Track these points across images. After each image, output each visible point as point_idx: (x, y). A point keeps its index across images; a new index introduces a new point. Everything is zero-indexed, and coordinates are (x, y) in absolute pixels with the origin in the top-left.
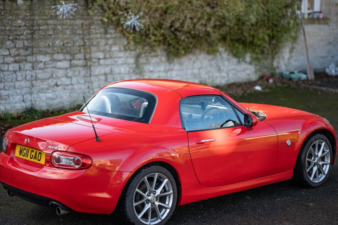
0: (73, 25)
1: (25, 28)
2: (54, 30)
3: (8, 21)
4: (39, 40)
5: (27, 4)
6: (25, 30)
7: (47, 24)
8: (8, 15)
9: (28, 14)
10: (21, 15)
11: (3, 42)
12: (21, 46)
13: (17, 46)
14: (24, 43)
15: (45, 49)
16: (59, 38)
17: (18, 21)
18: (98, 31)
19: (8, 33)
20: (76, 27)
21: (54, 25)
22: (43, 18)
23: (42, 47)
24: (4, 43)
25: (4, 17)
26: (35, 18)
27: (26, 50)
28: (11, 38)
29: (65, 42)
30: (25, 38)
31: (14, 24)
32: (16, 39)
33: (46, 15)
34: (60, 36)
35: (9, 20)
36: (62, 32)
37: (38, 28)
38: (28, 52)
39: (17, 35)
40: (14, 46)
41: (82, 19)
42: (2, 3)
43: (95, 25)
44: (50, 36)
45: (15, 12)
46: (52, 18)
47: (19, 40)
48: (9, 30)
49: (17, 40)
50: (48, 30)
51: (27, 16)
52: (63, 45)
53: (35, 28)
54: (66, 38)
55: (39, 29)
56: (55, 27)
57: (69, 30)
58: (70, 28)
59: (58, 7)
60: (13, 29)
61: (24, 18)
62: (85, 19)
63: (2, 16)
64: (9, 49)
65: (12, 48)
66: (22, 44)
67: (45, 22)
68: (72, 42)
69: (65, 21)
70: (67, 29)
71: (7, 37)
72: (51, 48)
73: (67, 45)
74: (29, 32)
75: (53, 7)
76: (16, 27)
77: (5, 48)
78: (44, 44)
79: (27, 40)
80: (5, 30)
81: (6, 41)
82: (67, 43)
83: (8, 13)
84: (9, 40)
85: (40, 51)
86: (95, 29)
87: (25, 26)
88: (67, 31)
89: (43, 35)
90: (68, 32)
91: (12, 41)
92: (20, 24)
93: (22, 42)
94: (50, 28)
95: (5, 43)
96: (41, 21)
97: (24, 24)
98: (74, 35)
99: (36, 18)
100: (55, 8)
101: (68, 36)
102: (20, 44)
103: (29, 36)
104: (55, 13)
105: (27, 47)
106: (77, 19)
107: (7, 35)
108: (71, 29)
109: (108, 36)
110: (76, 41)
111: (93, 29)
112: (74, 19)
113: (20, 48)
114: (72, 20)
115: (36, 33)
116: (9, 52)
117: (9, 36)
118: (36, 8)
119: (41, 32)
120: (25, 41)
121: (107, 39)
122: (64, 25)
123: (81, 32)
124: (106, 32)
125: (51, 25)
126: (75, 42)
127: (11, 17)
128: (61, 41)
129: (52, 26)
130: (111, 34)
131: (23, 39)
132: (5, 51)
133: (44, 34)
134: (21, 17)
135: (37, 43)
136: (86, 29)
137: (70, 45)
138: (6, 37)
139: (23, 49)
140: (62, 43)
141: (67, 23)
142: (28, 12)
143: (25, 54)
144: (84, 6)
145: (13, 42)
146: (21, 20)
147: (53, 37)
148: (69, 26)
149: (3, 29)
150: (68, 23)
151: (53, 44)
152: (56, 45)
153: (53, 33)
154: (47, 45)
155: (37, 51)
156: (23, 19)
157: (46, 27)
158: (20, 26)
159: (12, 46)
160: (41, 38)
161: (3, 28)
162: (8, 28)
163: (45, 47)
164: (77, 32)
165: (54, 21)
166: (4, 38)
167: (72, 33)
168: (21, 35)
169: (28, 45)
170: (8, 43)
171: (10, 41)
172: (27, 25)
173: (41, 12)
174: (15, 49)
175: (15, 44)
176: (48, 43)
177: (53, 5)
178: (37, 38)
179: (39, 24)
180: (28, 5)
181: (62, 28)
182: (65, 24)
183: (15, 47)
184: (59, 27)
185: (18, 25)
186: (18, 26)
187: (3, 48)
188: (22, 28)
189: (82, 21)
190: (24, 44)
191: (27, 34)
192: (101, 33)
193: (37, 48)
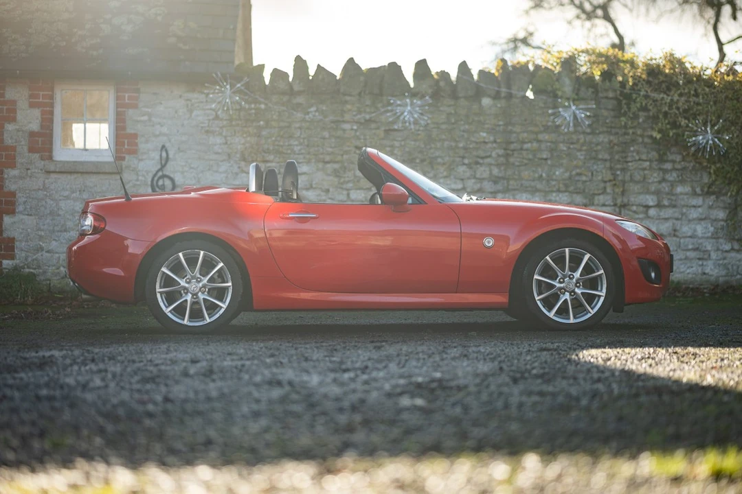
0: (591, 143)
1: (494, 145)
2: (551, 150)
3: (462, 133)
4: (522, 168)
5: (499, 105)
6: (495, 148)
7: (539, 141)
8: (462, 122)
9: (501, 123)
10: (487, 124)
11: (452, 167)
12: (486, 175)
13: (478, 176)
14: (491, 171)
15: (533, 184)
16: (562, 165)
17: (481, 134)
18: (644, 157)
19: (462, 152)
20: (599, 147)
21: (551, 142)
22: (530, 129)
23: (527, 180)
24: (453, 169)
25: (455, 126)
26: (514, 129)
27: (495, 182)
28: (466, 161)
29: (574, 173)
30: (493, 162)
31: (473, 139)
32: (477, 163)
33: (536, 125)
34: (565, 161)
35: (464, 131)
36: (568, 155)
37: (519, 147)
38: (499, 187)
39: (478, 157)
40: (471, 175)
41: (610, 133)
42: (452, 103)
43: (638, 144)
44: (543, 161)
45: (476, 119)
46: (546, 129)
47: (481, 164)
48: (465, 148)
49: (478, 166)
50: (539, 150)
51: (499, 126)
52: (570, 178)
53: (512, 146)
54: (576, 167)
55: (522, 149)
56: (553, 146)
57: (583, 153)
58: (585, 148)
59: (560, 112)
60: (471, 146)
61: (494, 129)
62: (617, 134)
63: (453, 124)
64: (462, 180)
65: (469, 178)
66: (488, 172)
67: (533, 136)
68: (590, 174)
69: (575, 137)
70: (580, 150)
71: (461, 159)
72: (544, 182)
73: (577, 178)
74: (501, 152)
75: (550, 111)
76: (477, 143)
77: (455, 178)
78: (531, 174)
79: (498, 165)
80: (457, 147)
81: (457, 166)
82: (579, 174)
83: (462, 120)
84: (464, 164)
85: (522, 185)
86: (638, 153)
87: (495, 142)
88: (578, 154)
89: (530, 160)
90: (581, 155)
91: (469, 166)
92: (484, 138)
93: (487, 169)
94: (543, 146)
95: (455, 169)
96: (525, 135)
97: (492, 139)
98: (593, 161)
99: (517, 129)
100: (553, 114)
101: (581, 163)
102: (482, 172)
103: (502, 160)
104: (554, 122)
105: (498, 177)
106: (600, 133)
107: (460, 157)
108: (585, 150)
109: (668, 166)
110: (597, 172)
111: (633, 152)
112: (593, 133)
113: (484, 179)
114: (589, 134)
115: (516, 155)
116: (464, 184)
117: (463, 157)
118: (516, 112)
119: (524, 153)
120: (492, 167)
121: (665, 171)
122: (572, 143)
123: (607, 156)
124: (662, 159)
125: (547, 142)
126: (594, 173)
127: (467, 127)
128: (567, 171)
129: (549, 144)
130: (673, 162)
131: (490, 164)
132: (455, 183)
133: (531, 157)
134: (486, 126)
135: (516, 173)
136: (618, 152)
137: (584, 178)
138: (458, 159)
139: (489, 182)
140: (567, 175)
141: (578, 140)
142: (500, 118)
143: (492, 190)
144: (613, 110)
145: (471, 168)
146: (487, 133)
147: (549, 162)
148: (583, 145)
149: (451, 146)
150: (582, 141)
151: (548, 176)
152: (554, 177)
153: (549, 156)
154: (536, 175)
155: (517, 185)
156: (490, 131)
157: (535, 145)
158: (485, 142)
159: (468, 174)
160: (526, 164)
161: (453, 144)
162: (461, 145)
163: (533, 180)
164: (600, 157)
165: (553, 135)
166: (453, 161)
167: (588, 157)
168: (487, 157)
169: (500, 175)
170: (461, 169)
171: (465, 166)
172: (498, 141)
173: (526, 120)
174: (473, 181)
175: (475, 172)
176: (540, 173)
177: (549, 108)
178: (517, 164)
179: (521, 139)
180: (501, 108)
181: (569, 148)
182: (575, 141)
183: (475, 178)
184: (563, 147)
185: (482, 140)
186: (480, 143)
187: (452, 177)
188: (490, 145)
189: (612, 138)
190: (491, 174)
191: (499, 156)
192: (650, 161)
193: (515, 180)
